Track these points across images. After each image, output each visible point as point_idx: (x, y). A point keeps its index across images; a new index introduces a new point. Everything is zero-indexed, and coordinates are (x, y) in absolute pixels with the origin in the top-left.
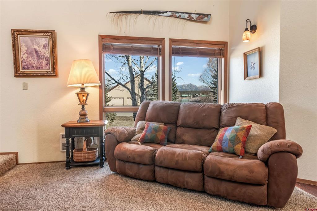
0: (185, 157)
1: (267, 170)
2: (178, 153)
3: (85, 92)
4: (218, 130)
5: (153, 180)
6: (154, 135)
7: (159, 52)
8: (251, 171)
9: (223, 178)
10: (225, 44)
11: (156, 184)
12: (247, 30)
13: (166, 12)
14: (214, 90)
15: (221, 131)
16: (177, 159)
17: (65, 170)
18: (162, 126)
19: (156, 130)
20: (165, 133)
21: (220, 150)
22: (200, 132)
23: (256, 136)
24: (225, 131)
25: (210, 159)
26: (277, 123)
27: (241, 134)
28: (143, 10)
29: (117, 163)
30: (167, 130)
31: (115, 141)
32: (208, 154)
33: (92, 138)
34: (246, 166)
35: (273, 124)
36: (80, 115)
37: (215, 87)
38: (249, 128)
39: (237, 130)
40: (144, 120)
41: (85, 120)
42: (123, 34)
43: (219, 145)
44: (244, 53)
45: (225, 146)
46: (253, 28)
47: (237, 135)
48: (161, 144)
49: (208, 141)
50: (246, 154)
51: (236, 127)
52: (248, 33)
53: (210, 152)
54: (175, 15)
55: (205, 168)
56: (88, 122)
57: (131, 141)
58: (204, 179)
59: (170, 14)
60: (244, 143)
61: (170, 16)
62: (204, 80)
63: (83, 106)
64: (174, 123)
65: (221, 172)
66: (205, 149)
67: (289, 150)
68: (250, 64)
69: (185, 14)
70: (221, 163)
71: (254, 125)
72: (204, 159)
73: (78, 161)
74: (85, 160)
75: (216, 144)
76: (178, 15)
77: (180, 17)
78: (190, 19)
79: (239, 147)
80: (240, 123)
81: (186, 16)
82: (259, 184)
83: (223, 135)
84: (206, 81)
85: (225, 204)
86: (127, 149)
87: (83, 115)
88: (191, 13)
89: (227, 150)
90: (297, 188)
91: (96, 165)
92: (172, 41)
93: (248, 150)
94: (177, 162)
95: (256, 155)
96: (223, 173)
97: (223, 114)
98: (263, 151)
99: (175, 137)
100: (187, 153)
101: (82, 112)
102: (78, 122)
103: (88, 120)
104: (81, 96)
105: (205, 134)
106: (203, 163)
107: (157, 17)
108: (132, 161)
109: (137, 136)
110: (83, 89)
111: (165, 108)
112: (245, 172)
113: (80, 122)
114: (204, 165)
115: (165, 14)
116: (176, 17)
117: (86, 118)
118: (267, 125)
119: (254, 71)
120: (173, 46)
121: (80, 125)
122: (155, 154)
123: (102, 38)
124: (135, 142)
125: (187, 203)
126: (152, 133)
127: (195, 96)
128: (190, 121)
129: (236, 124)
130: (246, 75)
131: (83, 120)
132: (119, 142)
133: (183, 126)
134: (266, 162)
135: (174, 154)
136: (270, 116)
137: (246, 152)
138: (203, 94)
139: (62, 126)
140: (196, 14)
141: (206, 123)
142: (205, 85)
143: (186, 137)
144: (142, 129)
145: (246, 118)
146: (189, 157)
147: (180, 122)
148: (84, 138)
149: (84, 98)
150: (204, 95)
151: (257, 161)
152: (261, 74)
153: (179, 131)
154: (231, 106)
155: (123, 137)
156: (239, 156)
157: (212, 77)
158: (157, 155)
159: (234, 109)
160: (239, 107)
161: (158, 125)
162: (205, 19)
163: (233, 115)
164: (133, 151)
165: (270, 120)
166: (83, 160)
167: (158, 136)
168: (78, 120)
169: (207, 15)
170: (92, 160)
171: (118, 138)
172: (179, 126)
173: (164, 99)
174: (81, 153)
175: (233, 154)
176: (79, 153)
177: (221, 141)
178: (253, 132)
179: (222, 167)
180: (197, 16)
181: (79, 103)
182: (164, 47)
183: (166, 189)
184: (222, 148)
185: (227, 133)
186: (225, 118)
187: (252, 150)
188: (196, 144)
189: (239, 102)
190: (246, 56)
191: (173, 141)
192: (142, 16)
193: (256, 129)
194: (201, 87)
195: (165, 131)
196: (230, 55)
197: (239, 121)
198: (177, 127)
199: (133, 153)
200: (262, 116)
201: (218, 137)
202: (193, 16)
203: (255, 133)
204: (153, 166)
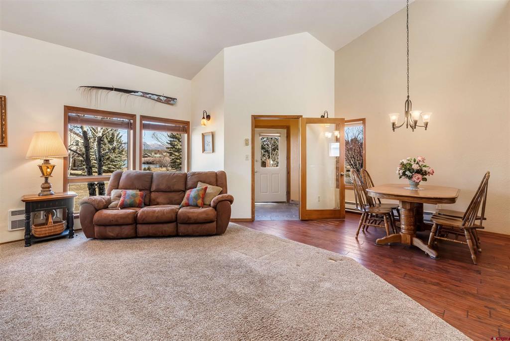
0: (163, 213)
1: (216, 212)
2: (157, 211)
3: (49, 164)
4: (184, 192)
5: (135, 236)
6: (133, 200)
7: (130, 126)
8: (207, 215)
9: (191, 222)
10: (187, 123)
11: (138, 239)
12: (204, 118)
13: (137, 92)
14: (170, 150)
15: (188, 192)
16: (157, 215)
17: (24, 248)
18: (138, 192)
19: (134, 196)
20: (142, 198)
21: (187, 205)
22: (171, 195)
23: (211, 193)
24: (191, 191)
25: (182, 211)
26: (222, 184)
27: (201, 193)
28: (115, 87)
29: (96, 229)
30: (143, 195)
31: (93, 209)
32: (179, 209)
33: (54, 211)
34: (204, 212)
35: (221, 185)
36: (43, 188)
37: (171, 148)
38: (206, 188)
39: (198, 190)
40: (117, 188)
41: (48, 193)
42: (93, 107)
43: (187, 202)
44: (202, 134)
45: (191, 202)
46: (208, 117)
47: (198, 194)
48: (140, 206)
49: (178, 201)
50: (204, 205)
51: (197, 188)
52: (205, 121)
53: (180, 208)
54: (145, 95)
55: (178, 218)
56: (53, 194)
57: (108, 207)
58: (177, 226)
59: (141, 94)
60: (203, 198)
61: (141, 96)
62: (158, 138)
63: (47, 179)
64: (149, 189)
65: (189, 218)
66: (177, 207)
67: (227, 199)
68: (206, 142)
69: (155, 96)
70: (189, 213)
71: (209, 186)
72: (177, 212)
73: (41, 236)
74: (50, 234)
75: (184, 201)
76: (148, 96)
77: (150, 98)
78: (159, 100)
79: (200, 201)
80: (201, 186)
81: (156, 97)
82: (212, 222)
83: (189, 195)
84: (159, 139)
85: (192, 239)
86: (109, 214)
87: (46, 187)
88: (160, 96)
89: (193, 204)
90: (230, 223)
91: (64, 237)
92: (143, 118)
93: (205, 203)
94: (157, 217)
95: (210, 205)
96: (190, 218)
97: (188, 180)
98: (214, 202)
99: (150, 201)
100: (164, 210)
101: (46, 185)
102: (39, 195)
103: (53, 193)
104: (44, 168)
105: (175, 196)
106: (176, 215)
107: (128, 95)
108: (116, 223)
109: (113, 203)
110: (47, 161)
111: (139, 177)
112: (204, 215)
113: (42, 195)
114: (178, 216)
115: (136, 94)
116: (146, 97)
117: (50, 191)
118: (217, 186)
119: (209, 147)
120: (143, 122)
121: (42, 198)
122: (137, 214)
123: (68, 109)
124: (115, 208)
125: (166, 244)
126: (130, 198)
127: (146, 155)
128: (163, 187)
129: (198, 186)
130: (204, 150)
131: (46, 193)
132: (97, 210)
133: (157, 191)
134: (215, 207)
135: (154, 212)
136: (219, 180)
137: (204, 204)
138: (156, 154)
139: (23, 201)
140: (165, 97)
141: (176, 187)
142: (159, 143)
143: (160, 200)
144: (120, 196)
145: (204, 182)
146: (167, 212)
147: (154, 188)
148: (42, 212)
149: (49, 170)
150: (158, 155)
151: (211, 208)
152: (213, 151)
153: (153, 195)
154: (194, 174)
155: (101, 205)
156: (200, 207)
157: (169, 136)
158: (139, 215)
159: (196, 176)
160: (199, 174)
161: (134, 192)
162: (172, 102)
163: (195, 180)
164: (115, 215)
165: (219, 183)
166: (47, 235)
167: (136, 200)
168: (40, 193)
169: (174, 99)
170: (59, 232)
171: (96, 206)
172: (153, 191)
173: (134, 168)
174: (46, 227)
175: (197, 206)
176: (42, 228)
177: (188, 199)
178: (208, 191)
179: (190, 215)
180: (165, 98)
181: (42, 175)
182: (135, 122)
183: (147, 240)
184: (188, 204)
185: (192, 193)
186: (190, 183)
187: (207, 203)
188: (168, 204)
189: (199, 171)
190: (203, 136)
191: (148, 204)
192: (113, 92)
193: (211, 189)
194: (153, 145)
195: (142, 196)
196: (192, 132)
197: (199, 184)
198: (151, 192)
199: (116, 217)
200: (213, 180)
201: (186, 196)
202: (162, 98)
203: (210, 192)
204: (135, 225)
